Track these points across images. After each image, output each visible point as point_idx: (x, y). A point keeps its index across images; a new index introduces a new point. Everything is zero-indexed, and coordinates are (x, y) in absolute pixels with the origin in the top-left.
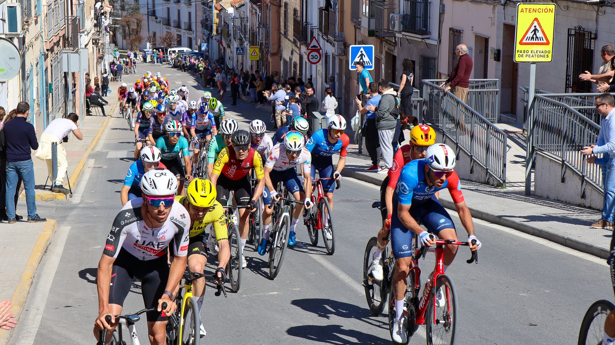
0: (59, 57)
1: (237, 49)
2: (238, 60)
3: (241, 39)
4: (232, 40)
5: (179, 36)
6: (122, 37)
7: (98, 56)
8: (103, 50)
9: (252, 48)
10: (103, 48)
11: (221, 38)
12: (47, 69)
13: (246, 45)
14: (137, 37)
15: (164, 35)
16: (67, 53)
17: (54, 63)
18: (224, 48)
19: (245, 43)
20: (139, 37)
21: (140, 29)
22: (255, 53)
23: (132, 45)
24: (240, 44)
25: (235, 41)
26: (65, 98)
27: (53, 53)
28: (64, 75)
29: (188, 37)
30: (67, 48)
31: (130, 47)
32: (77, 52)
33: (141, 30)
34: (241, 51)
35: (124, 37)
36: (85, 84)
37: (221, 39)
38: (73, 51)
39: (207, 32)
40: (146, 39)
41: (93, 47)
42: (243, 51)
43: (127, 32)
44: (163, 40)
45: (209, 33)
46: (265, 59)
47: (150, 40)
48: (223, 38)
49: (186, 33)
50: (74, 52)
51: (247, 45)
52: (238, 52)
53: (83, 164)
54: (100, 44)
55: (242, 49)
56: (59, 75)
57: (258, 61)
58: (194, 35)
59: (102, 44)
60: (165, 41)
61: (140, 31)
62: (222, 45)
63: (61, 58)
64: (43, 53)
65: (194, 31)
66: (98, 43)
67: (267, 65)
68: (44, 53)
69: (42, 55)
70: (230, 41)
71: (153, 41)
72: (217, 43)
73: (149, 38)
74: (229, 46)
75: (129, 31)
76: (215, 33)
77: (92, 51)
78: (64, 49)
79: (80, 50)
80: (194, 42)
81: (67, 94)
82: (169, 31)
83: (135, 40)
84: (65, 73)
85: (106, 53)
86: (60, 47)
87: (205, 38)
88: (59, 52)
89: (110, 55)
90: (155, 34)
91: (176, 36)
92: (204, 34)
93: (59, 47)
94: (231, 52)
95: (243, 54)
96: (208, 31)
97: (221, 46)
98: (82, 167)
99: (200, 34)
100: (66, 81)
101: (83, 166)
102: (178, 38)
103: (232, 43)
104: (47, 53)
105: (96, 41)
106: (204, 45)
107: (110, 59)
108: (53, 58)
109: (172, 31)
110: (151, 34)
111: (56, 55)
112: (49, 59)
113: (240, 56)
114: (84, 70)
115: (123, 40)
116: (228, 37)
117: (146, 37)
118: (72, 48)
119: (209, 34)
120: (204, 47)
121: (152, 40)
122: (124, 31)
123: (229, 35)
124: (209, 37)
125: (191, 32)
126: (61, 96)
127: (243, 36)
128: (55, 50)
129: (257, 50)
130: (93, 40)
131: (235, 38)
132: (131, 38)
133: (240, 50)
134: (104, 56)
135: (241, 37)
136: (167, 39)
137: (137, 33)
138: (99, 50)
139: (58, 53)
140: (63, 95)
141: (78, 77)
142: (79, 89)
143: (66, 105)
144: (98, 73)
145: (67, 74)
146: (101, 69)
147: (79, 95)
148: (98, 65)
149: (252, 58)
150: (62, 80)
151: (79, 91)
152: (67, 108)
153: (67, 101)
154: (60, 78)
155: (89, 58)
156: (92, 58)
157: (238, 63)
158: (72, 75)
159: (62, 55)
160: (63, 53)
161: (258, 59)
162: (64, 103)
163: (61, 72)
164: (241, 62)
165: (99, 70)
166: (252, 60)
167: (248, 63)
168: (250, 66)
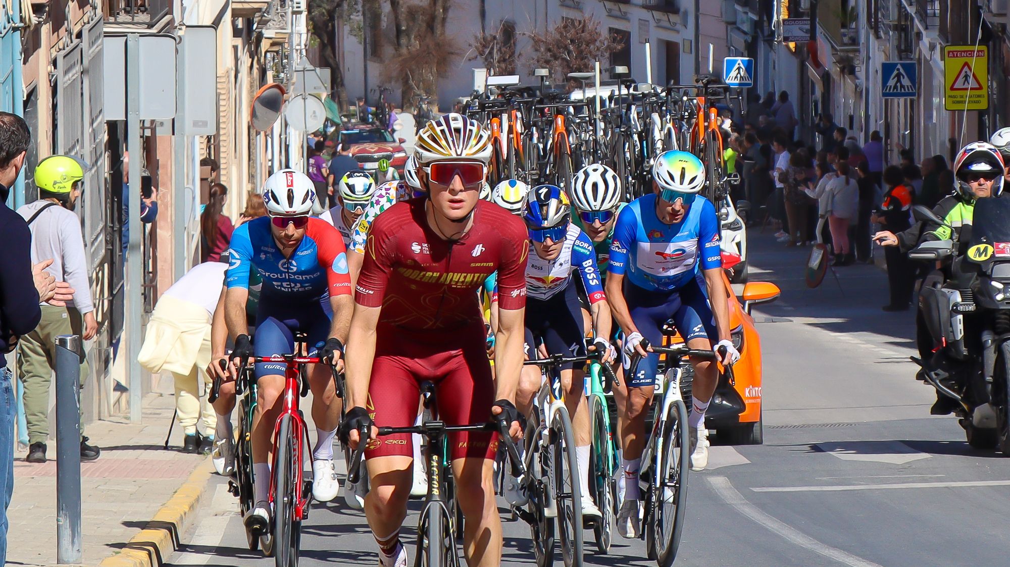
0: (89, 53)
1: (887, 69)
2: (888, 127)
3: (903, 28)
4: (862, 40)
5: (622, 37)
6: (361, 48)
7: (258, 93)
8: (282, 75)
9: (953, 54)
10: (280, 68)
11: (812, 32)
12: (32, 94)
13: (925, 52)
14: (432, 46)
15: (552, 28)
16: (124, 35)
17: (66, 72)
18: (826, 78)
19: (926, 41)
20: (438, 45)
21: (446, 10)
22: (971, 79)
23: (406, 82)
24: (900, 51)
25: (878, 37)
26: (110, 242)
27: (62, 31)
28: (106, 137)
29: (660, 41)
30: (123, 17)
31: (398, 93)
32: (167, 32)
33: (451, 14)
34: (906, 82)
35: (373, 50)
37: (813, 37)
38: (150, 26)
39: (746, 17)
40: (470, 53)
41: (235, 48)
42: (912, 79)
43: (384, 23)
44: (549, 50)
45: (755, 18)
47: (491, 53)
48: (819, 30)
49: (652, 24)
50: (154, 30)
51: (932, 48)
52: (892, 82)
53: (192, 500)
54: (265, 45)
55: (910, 70)
56: (88, 130)
57: (981, 113)
58: (690, 33)
59: (273, 45)
60: (556, 58)
61: (444, 20)
62: (817, 64)
63: (98, 57)
64: (17, 19)
65: (686, 14)
66: (260, 37)
68: (22, 19)
69: (15, 29)
70: (854, 41)
71: (505, 60)
72: (795, 63)
73: (484, 46)
74: (848, 68)
75: (396, 18)
76: (784, 15)
77: (230, 62)
78: (112, 19)
79: (181, 33)
80: (686, 63)
82: (572, 14)
83: (419, 59)
84: (112, 126)
85: (291, 93)
86: (95, 8)
87: (739, 41)
88: (88, 27)
89: (311, 101)
90: (509, 31)
91: (604, 33)
92: (732, 24)
93: (88, 8)
94: (858, 92)
95: (912, 94)
96: (753, 10)
97: (812, 72)
98: (186, 509)
99: (713, 26)
100: (116, 164)
101: (192, 507)
102: (614, 40)
103: (863, 54)
104: (34, 20)
105: (249, 23)
106: (731, 64)
108: (63, 53)
109: (587, 16)
110: (494, 28)
111: (76, 41)
112: (42, 56)
113: (900, 104)
115: (368, 62)
116: (844, 26)
117: (473, 42)
118: (144, 17)
119: (757, 25)
120: (733, 73)
121: (496, 56)
122: (373, 19)
123: (847, 16)
124: (755, 39)
125: (674, 18)
126: (93, 228)
127: (911, 10)
128: (70, 17)
129: (979, 65)
130: (236, 14)
131: (875, 27)
132: (404, 51)
133: (899, 75)
134: (283, 92)
135: (903, 15)
136: (566, 48)
137: (431, 27)
138: (263, 72)
139: (85, 34)
140: (101, 225)
141: (169, 163)
142: (173, 218)
143: (114, 274)
144: (256, 170)
145: (123, 131)
146: (270, 161)
147: (170, 246)
148: (258, 133)
149: (954, 102)
150: (98, 154)
151: (172, 226)
152: (118, 288)
153: (119, 255)
154: (91, 145)
155: (218, 95)
156: (229, 98)
157: (889, 140)
158: (144, 149)
159: (100, 41)
160: (105, 36)
161: (983, 105)
162: (106, 265)
163: (97, 117)
164: (902, 132)
165: (261, 164)
166: (957, 112)
167: (936, 134)
168: (948, 144)
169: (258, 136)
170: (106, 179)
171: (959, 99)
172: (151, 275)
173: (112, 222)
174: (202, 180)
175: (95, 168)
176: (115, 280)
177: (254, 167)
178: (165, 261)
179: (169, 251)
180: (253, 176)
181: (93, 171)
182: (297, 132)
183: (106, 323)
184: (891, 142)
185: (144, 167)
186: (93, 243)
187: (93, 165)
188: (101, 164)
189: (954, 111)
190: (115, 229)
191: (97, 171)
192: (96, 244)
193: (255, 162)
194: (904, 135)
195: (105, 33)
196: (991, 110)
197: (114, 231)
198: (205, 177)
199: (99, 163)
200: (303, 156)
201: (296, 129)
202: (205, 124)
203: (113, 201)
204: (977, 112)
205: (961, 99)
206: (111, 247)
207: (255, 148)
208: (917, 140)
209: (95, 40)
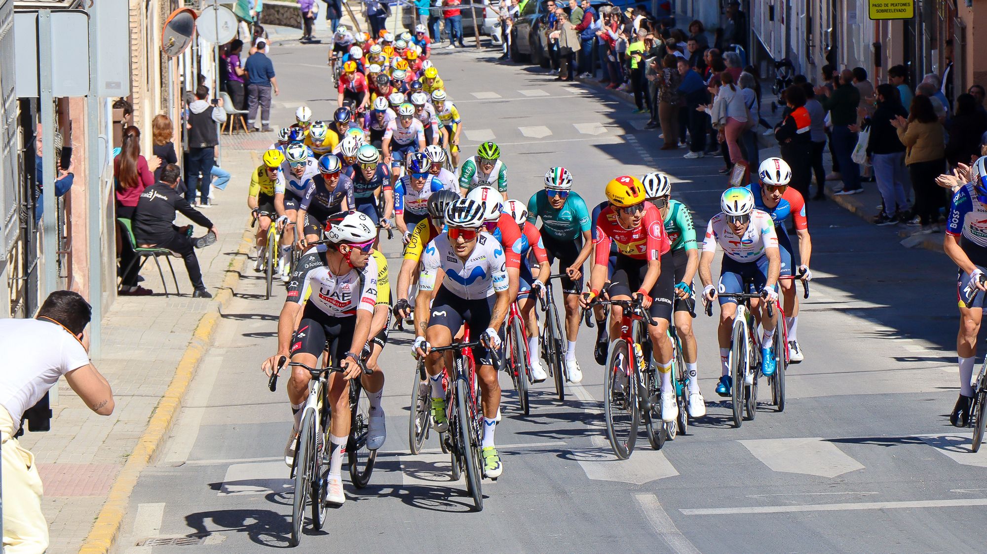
2: (810, 21)
7: (169, 17)
16: (34, 9)
26: (24, 221)
28: (18, 112)
32: (78, 6)
36: (113, 153)
46: (941, 14)
50: (66, 4)
53: (112, 530)
57: (907, 22)
63: (8, 36)
67: (950, 42)
81: (34, 199)
84: (25, 103)
85: (203, 5)
89: (222, 11)
98: (108, 545)
100: (29, 138)
101: (114, 539)
107: (220, 30)
114: (109, 85)
126: (6, 210)
134: (195, 17)
140: (15, 206)
141: (82, 117)
142: (87, 172)
143: (29, 252)
144: (169, 94)
145: (36, 106)
146: (181, 75)
147: (84, 201)
148: (170, 58)
149: (878, 11)
150: (10, 135)
151: (85, 180)
152: (33, 266)
153: (33, 232)
154: (3, 125)
155: (130, 33)
156: (141, 31)
157: (811, 36)
158: (56, 112)
159: (10, 19)
160: (16, 12)
161: (909, 14)
162: (20, 243)
163: (8, 97)
164: (824, 29)
165: (173, 82)
166: (881, 21)
167: (859, 35)
168: (872, 49)
169: (170, 61)
170: (19, 155)
171: (883, 8)
172: (65, 240)
173: (26, 200)
174: (114, 122)
175: (8, 148)
176: (30, 258)
177: (166, 91)
178: (79, 217)
179: (84, 207)
180: (165, 100)
181: (6, 152)
182: (209, 44)
183: (21, 301)
184: (813, 37)
185: (56, 131)
186: (6, 226)
187: (6, 146)
188: (14, 143)
189: (878, 20)
190: (29, 206)
191: (10, 151)
192: (10, 226)
193: (167, 85)
194: (826, 32)
195: (16, 7)
196: (917, 19)
197: (27, 209)
198: (117, 120)
199: (12, 143)
200: (214, 60)
201: (207, 41)
202: (118, 85)
203: (26, 178)
204: (902, 20)
205: (886, 8)
206: (26, 226)
207: (167, 72)
208: (840, 41)
209: (6, 18)
